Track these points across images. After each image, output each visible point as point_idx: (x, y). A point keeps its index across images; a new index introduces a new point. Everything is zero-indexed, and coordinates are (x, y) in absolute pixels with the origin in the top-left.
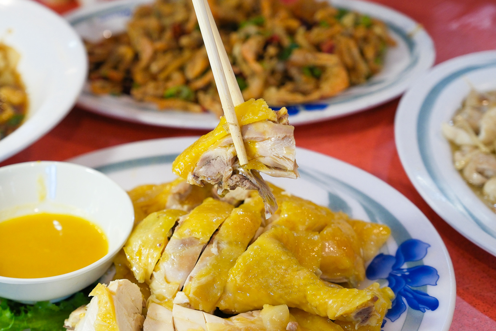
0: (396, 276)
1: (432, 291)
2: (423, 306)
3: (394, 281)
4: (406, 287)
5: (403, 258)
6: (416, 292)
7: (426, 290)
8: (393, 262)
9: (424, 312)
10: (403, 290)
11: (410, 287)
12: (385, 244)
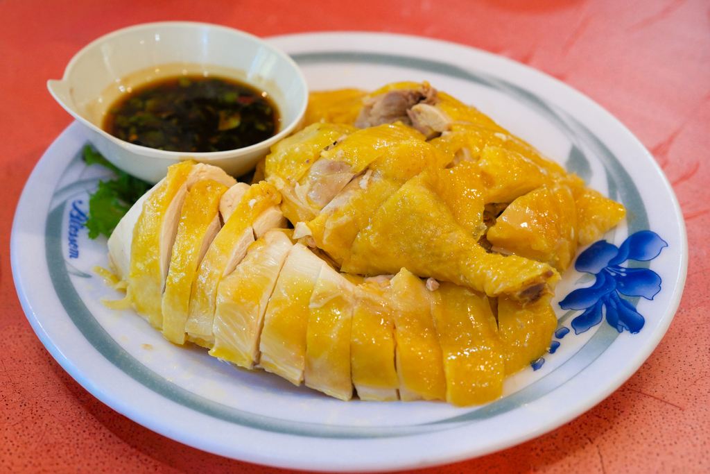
0: (610, 274)
1: (643, 307)
2: (623, 324)
3: (604, 280)
4: (615, 292)
5: (627, 252)
6: (623, 302)
7: (637, 302)
8: (613, 255)
9: (620, 332)
10: (608, 295)
11: (619, 293)
12: (614, 228)
